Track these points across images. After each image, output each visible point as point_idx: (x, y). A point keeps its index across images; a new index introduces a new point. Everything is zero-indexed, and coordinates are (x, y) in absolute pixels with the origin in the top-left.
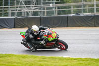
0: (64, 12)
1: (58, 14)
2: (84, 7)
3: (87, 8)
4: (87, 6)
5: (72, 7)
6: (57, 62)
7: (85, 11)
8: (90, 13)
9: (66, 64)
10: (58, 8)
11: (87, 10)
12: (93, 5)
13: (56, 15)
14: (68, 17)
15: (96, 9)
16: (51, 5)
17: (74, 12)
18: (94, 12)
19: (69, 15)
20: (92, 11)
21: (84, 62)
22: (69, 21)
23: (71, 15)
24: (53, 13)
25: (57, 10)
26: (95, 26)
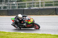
0: (22, 7)
1: (18, 8)
2: (34, 4)
3: (35, 4)
4: (35, 3)
5: (26, 4)
6: (17, 36)
7: (34, 6)
8: (37, 7)
9: (23, 37)
10: (18, 4)
11: (35, 6)
12: (39, 3)
13: (17, 8)
14: (24, 10)
15: (41, 5)
16: (14, 3)
17: (28, 6)
18: (39, 7)
19: (25, 8)
20: (38, 6)
21: (33, 35)
22: (24, 12)
23: (26, 8)
24: (15, 7)
25: (17, 5)
26: (40, 15)
